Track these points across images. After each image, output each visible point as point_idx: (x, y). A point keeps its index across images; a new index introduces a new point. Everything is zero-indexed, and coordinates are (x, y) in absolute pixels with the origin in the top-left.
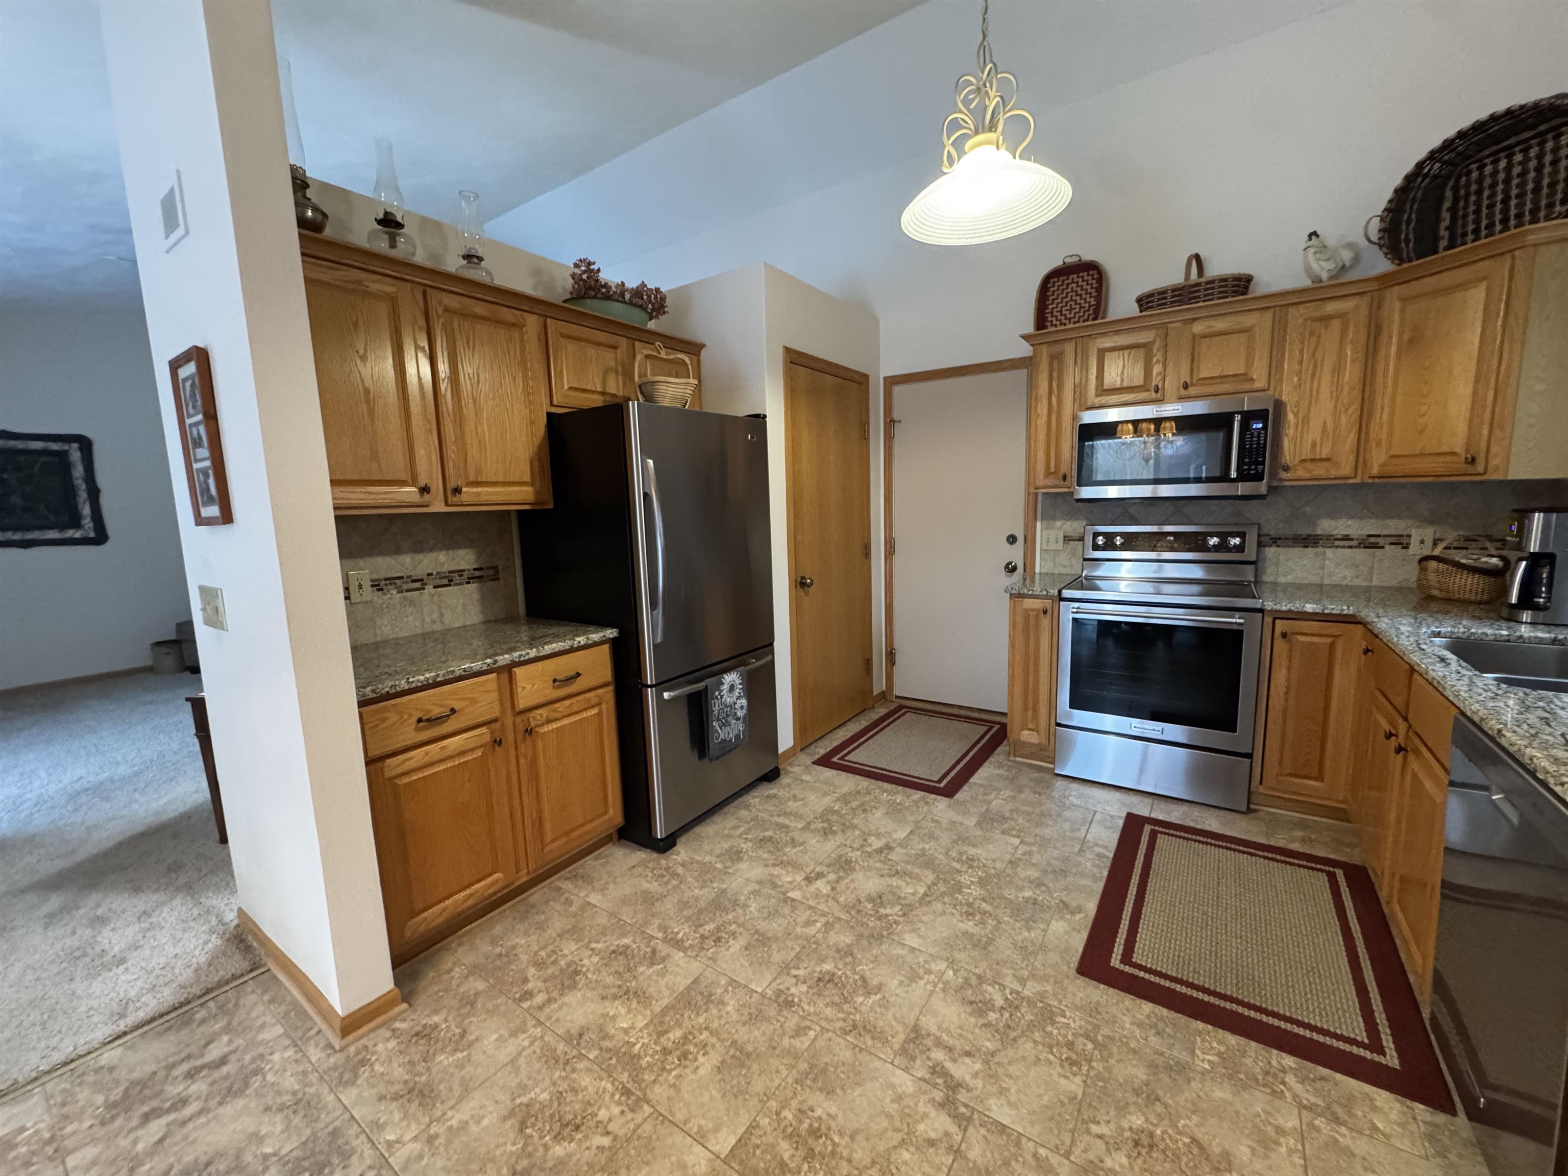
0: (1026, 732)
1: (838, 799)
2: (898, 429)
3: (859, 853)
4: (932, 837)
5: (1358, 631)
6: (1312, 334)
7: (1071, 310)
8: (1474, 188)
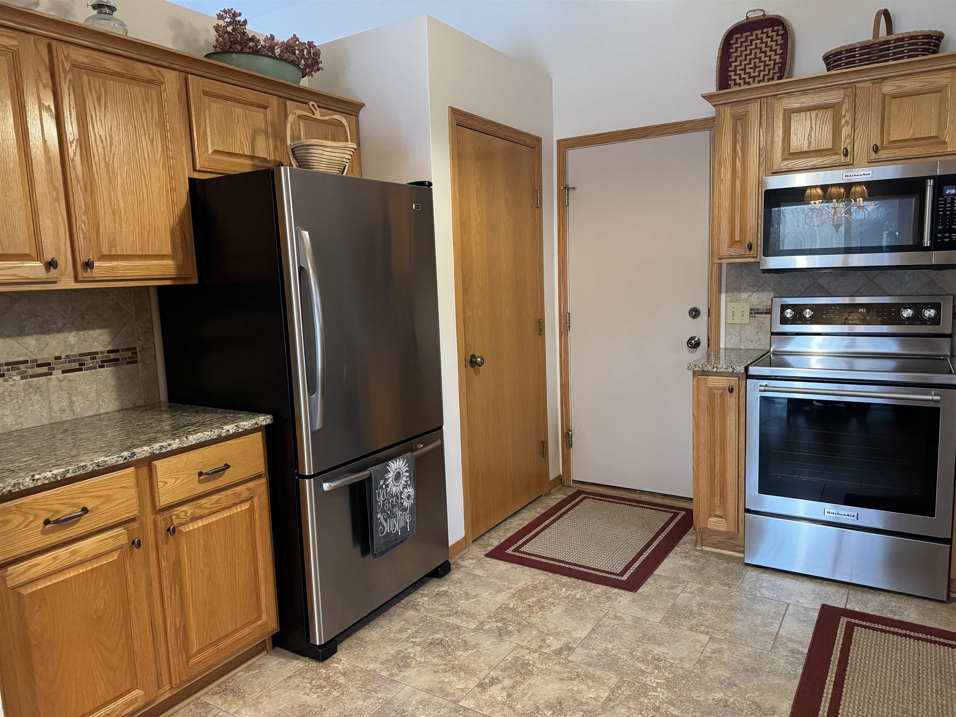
0: (714, 519)
1: (513, 596)
2: (572, 196)
3: (536, 655)
4: (613, 635)
7: (755, 68)
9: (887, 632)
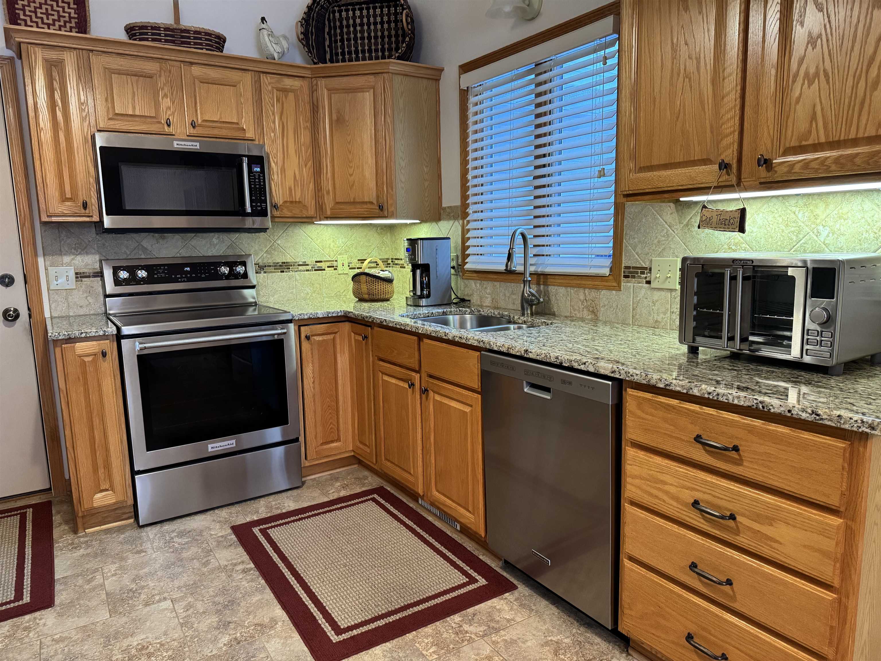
0: (101, 495)
5: (346, 326)
6: (278, 100)
7: (48, 14)
8: (338, 24)
9: (288, 523)
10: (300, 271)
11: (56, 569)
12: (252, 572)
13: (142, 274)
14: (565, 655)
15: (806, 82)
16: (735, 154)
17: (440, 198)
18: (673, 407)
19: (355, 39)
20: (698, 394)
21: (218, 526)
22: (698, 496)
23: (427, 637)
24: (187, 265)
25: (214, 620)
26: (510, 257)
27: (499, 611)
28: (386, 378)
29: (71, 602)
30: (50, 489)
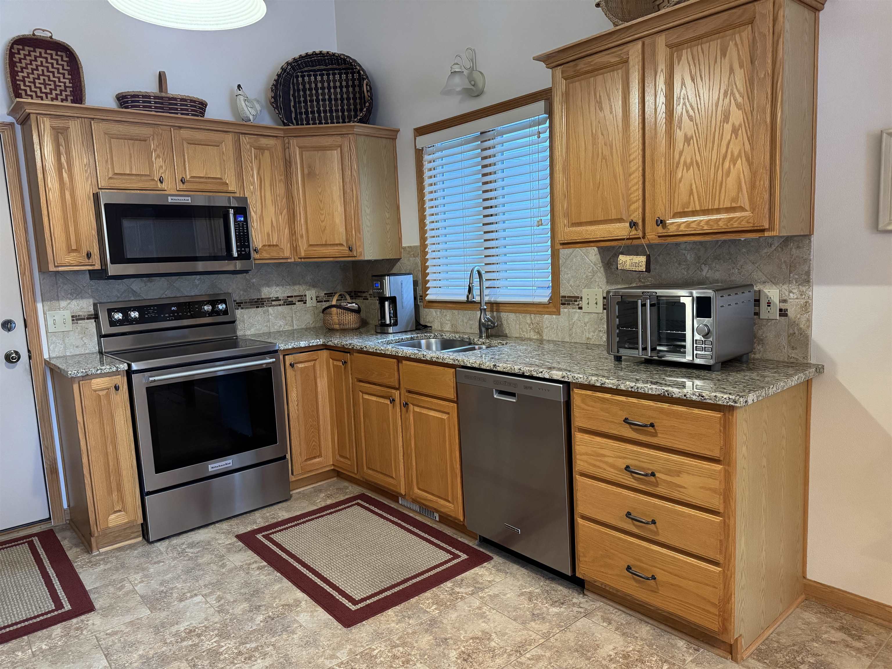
4: (131, 644)
5: (325, 354)
6: (256, 157)
7: (45, 85)
8: (301, 87)
9: (287, 528)
10: (274, 306)
11: (84, 583)
12: (266, 568)
13: (134, 314)
14: (537, 600)
15: (685, 168)
16: (641, 216)
17: (400, 239)
18: (607, 400)
19: (318, 101)
20: (624, 389)
21: (223, 536)
22: (629, 462)
23: (428, 599)
24: (173, 305)
25: (245, 605)
26: (470, 290)
27: (482, 576)
28: (366, 397)
29: (111, 606)
30: (50, 519)
